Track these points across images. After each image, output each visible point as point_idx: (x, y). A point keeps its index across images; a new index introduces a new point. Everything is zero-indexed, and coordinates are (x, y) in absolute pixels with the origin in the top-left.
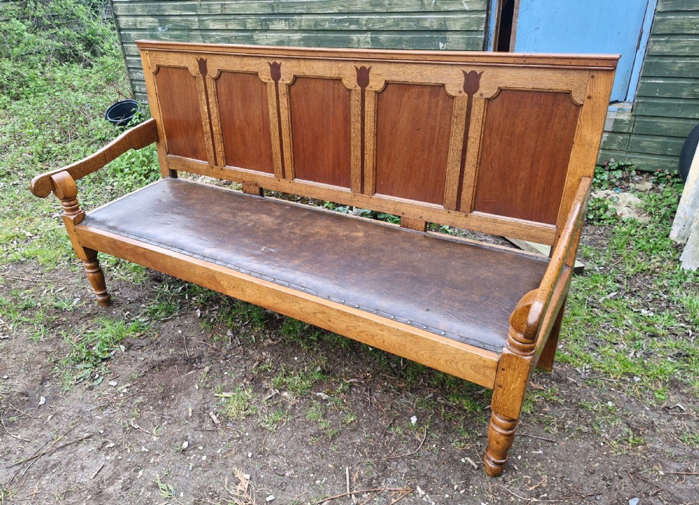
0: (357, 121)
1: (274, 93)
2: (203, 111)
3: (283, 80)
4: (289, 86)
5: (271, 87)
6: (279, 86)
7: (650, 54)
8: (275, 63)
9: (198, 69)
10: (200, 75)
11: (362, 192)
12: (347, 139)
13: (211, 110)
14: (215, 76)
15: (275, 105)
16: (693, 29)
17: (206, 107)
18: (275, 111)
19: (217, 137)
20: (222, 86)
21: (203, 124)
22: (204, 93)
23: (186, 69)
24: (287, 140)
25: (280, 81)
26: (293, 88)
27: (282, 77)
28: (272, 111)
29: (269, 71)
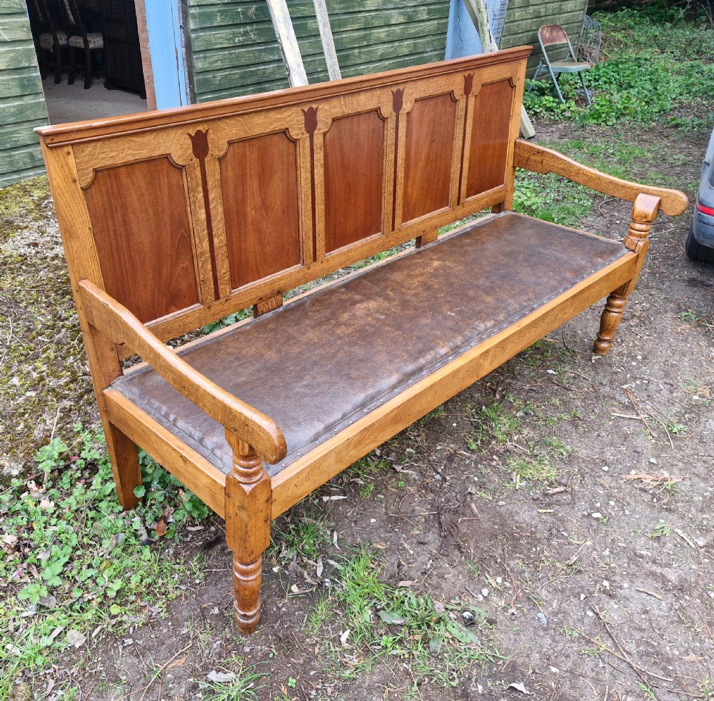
0: (391, 152)
1: (308, 150)
2: (197, 220)
3: (320, 129)
4: (325, 134)
5: (304, 144)
6: (315, 137)
7: (197, 71)
8: (311, 108)
9: (191, 151)
10: (195, 159)
11: (393, 229)
12: (380, 176)
13: (213, 212)
14: (222, 153)
15: (308, 166)
16: (217, 44)
17: (203, 211)
18: (309, 175)
19: (221, 253)
20: (229, 167)
21: (197, 241)
22: (200, 189)
23: (166, 157)
24: (320, 208)
25: (316, 132)
26: (328, 136)
27: (319, 125)
28: (304, 176)
29: (303, 122)
